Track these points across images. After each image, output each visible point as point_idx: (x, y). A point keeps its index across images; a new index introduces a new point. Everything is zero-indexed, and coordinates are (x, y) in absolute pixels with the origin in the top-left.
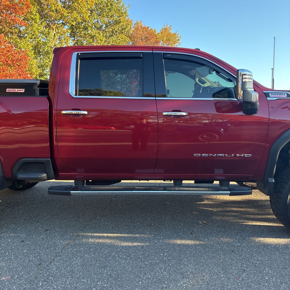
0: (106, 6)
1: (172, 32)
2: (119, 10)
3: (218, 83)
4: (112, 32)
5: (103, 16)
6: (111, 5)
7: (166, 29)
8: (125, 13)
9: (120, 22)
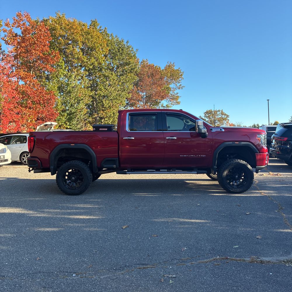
0: (118, 51)
1: (175, 68)
2: (129, 54)
3: (222, 111)
4: (122, 72)
5: (116, 60)
6: (122, 50)
7: (169, 66)
8: (134, 56)
9: (130, 64)
